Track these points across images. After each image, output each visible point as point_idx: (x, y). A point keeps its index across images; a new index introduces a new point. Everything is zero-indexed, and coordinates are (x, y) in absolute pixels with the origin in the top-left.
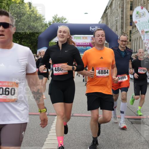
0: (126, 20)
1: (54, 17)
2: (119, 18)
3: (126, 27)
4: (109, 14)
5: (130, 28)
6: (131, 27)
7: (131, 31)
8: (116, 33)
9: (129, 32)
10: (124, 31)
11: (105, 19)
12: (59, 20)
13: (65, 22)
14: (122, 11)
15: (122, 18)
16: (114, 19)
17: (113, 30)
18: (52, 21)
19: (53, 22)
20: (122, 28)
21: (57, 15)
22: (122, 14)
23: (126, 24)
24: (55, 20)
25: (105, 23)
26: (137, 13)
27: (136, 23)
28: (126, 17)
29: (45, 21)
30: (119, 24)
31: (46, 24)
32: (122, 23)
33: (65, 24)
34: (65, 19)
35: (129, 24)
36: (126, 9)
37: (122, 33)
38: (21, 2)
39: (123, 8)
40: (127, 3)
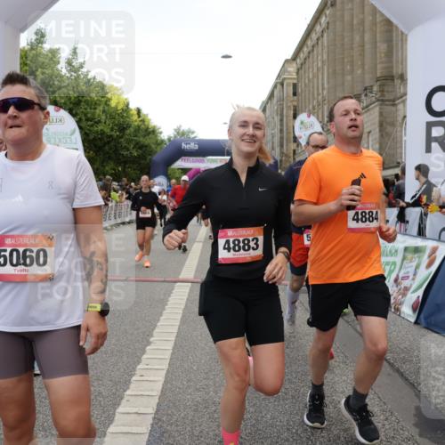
0: (288, 133)
1: (175, 130)
2: (277, 131)
3: (287, 145)
5: (293, 146)
6: (295, 145)
7: (294, 151)
9: (292, 152)
10: (285, 151)
12: (183, 134)
13: (192, 136)
14: (281, 120)
15: (281, 131)
18: (172, 136)
19: (175, 137)
20: (282, 146)
21: (180, 126)
22: (282, 125)
23: (287, 140)
24: (178, 133)
26: (302, 123)
27: (301, 137)
28: (287, 129)
29: (162, 135)
30: (277, 140)
31: (163, 141)
32: (282, 138)
33: (194, 140)
34: (193, 133)
35: (292, 139)
36: (287, 117)
37: (282, 153)
38: (125, 108)
39: (282, 115)
40: (288, 107)
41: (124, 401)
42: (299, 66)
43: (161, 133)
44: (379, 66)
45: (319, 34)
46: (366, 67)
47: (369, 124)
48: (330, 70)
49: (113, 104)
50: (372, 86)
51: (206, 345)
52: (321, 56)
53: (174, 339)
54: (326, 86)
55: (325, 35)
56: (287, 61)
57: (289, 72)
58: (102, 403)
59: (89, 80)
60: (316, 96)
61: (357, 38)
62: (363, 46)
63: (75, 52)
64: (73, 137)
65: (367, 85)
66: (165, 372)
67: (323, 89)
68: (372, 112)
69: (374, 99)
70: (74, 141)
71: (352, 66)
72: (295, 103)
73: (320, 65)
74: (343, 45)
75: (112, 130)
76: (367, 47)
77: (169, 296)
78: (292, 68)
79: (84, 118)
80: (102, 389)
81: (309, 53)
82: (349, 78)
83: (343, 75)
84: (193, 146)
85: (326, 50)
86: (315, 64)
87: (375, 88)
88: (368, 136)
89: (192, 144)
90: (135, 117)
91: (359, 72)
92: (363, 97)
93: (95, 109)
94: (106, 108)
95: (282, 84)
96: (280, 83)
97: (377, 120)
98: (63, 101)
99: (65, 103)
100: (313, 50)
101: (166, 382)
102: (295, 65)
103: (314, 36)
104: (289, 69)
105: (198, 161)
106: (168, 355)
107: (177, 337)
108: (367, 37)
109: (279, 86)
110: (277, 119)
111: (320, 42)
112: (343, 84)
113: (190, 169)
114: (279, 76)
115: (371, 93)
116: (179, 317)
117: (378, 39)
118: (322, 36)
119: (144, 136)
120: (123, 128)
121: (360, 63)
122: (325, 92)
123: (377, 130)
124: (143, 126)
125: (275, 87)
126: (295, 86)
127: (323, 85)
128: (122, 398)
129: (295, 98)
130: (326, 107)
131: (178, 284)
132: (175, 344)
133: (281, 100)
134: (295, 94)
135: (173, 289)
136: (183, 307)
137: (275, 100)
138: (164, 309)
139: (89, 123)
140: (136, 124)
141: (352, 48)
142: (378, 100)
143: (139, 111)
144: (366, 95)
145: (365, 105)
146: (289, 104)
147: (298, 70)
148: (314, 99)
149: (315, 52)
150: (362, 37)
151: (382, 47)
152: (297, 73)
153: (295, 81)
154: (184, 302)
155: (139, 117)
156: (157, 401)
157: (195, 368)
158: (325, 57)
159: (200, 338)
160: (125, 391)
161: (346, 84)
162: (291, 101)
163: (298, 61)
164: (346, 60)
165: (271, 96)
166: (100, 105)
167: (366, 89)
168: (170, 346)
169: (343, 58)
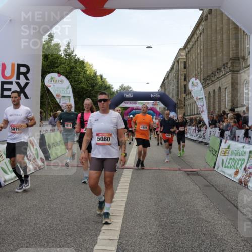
0: (181, 88)
1: (120, 87)
2: (175, 87)
3: (181, 95)
4: (166, 84)
5: (184, 95)
7: (185, 98)
8: (173, 99)
10: (180, 98)
11: (163, 88)
12: (125, 89)
13: (130, 90)
14: (178, 81)
15: (178, 87)
16: (171, 88)
17: (171, 96)
19: (120, 90)
20: (178, 95)
21: (123, 85)
22: (178, 84)
23: (181, 92)
24: (122, 88)
25: (163, 91)
26: (192, 83)
27: (192, 90)
28: (181, 86)
29: (113, 90)
30: (175, 92)
31: (114, 93)
32: (178, 91)
33: (131, 92)
34: (130, 88)
35: (183, 92)
36: (181, 80)
37: (178, 99)
38: (94, 75)
39: (178, 79)
40: (181, 75)
41: (101, 233)
42: (187, 52)
43: (113, 88)
44: (231, 52)
45: (198, 35)
46: (224, 53)
47: (226, 84)
48: (204, 55)
49: (88, 72)
50: (227, 63)
51: (143, 203)
52: (199, 47)
53: (125, 199)
54: (202, 63)
55: (202, 36)
56: (180, 50)
57: (182, 55)
58: (90, 234)
59: (76, 60)
60: (196, 68)
61: (219, 37)
62: (223, 41)
63: (68, 45)
64: (68, 90)
65: (224, 62)
66: (122, 217)
67: (201, 64)
68: (227, 77)
69: (228, 70)
70: (68, 92)
71: (216, 52)
72: (185, 72)
73: (199, 51)
74: (211, 41)
75: (88, 86)
76: (225, 42)
77: (121, 176)
78: (184, 54)
79: (73, 80)
80: (89, 226)
81: (193, 45)
82: (215, 59)
83: (212, 57)
84: (131, 95)
85: (202, 44)
86: (196, 51)
87: (229, 64)
88: (225, 90)
89: (130, 94)
90: (100, 80)
91: (220, 55)
92: (223, 69)
93: (79, 75)
94: (85, 75)
95: (178, 62)
96: (177, 61)
97: (230, 81)
98: (62, 71)
99: (63, 72)
100: (195, 44)
101: (123, 223)
102: (185, 52)
103: (195, 36)
104: (182, 54)
105: (133, 104)
106: (123, 208)
107: (127, 198)
108: (225, 36)
109: (176, 63)
110: (175, 81)
111: (199, 40)
112: (212, 62)
113: (129, 108)
114: (176, 58)
115: (227, 67)
116: (128, 187)
117: (231, 38)
118: (200, 36)
119: (104, 90)
120: (93, 86)
121: (221, 50)
122: (202, 66)
123: (230, 87)
124: (103, 85)
125: (174, 63)
126: (185, 63)
127: (200, 62)
128: (100, 231)
129: (185, 70)
130: (202, 75)
131: (125, 170)
132: (127, 202)
133: (178, 70)
134: (185, 67)
135: (123, 172)
136: (129, 182)
137: (174, 71)
138: (119, 183)
139: (76, 83)
140: (100, 83)
141: (216, 43)
142: (231, 71)
143: (101, 76)
144: (224, 68)
145: (224, 73)
146: (182, 73)
147: (187, 54)
148: (195, 70)
149: (196, 45)
150: (222, 37)
151: (233, 42)
152: (187, 56)
153: (185, 60)
154: (129, 180)
155: (102, 80)
156: (119, 233)
157: (138, 215)
158: (202, 47)
159: (139, 199)
160: (102, 227)
161: (213, 62)
162: (183, 71)
163: (187, 49)
164: (213, 49)
165: (172, 68)
166: (81, 73)
167: (224, 65)
168: (124, 203)
169: (212, 48)
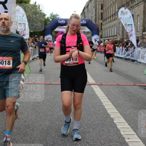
0: (99, 16)
1: (51, 14)
2: (94, 15)
3: (98, 21)
4: (86, 12)
6: (102, 21)
7: (101, 24)
9: (100, 24)
10: (97, 23)
11: (83, 15)
12: (54, 16)
13: (58, 17)
14: (96, 10)
15: (96, 15)
16: (90, 15)
20: (96, 21)
22: (96, 12)
23: (98, 19)
24: (52, 16)
28: (98, 14)
30: (93, 18)
32: (96, 18)
34: (58, 16)
35: (100, 19)
36: (98, 9)
39: (96, 8)
40: (99, 5)
84: (63, 22)
110: (94, 10)
133: (96, 1)
137: (93, 1)
146: (100, 3)
